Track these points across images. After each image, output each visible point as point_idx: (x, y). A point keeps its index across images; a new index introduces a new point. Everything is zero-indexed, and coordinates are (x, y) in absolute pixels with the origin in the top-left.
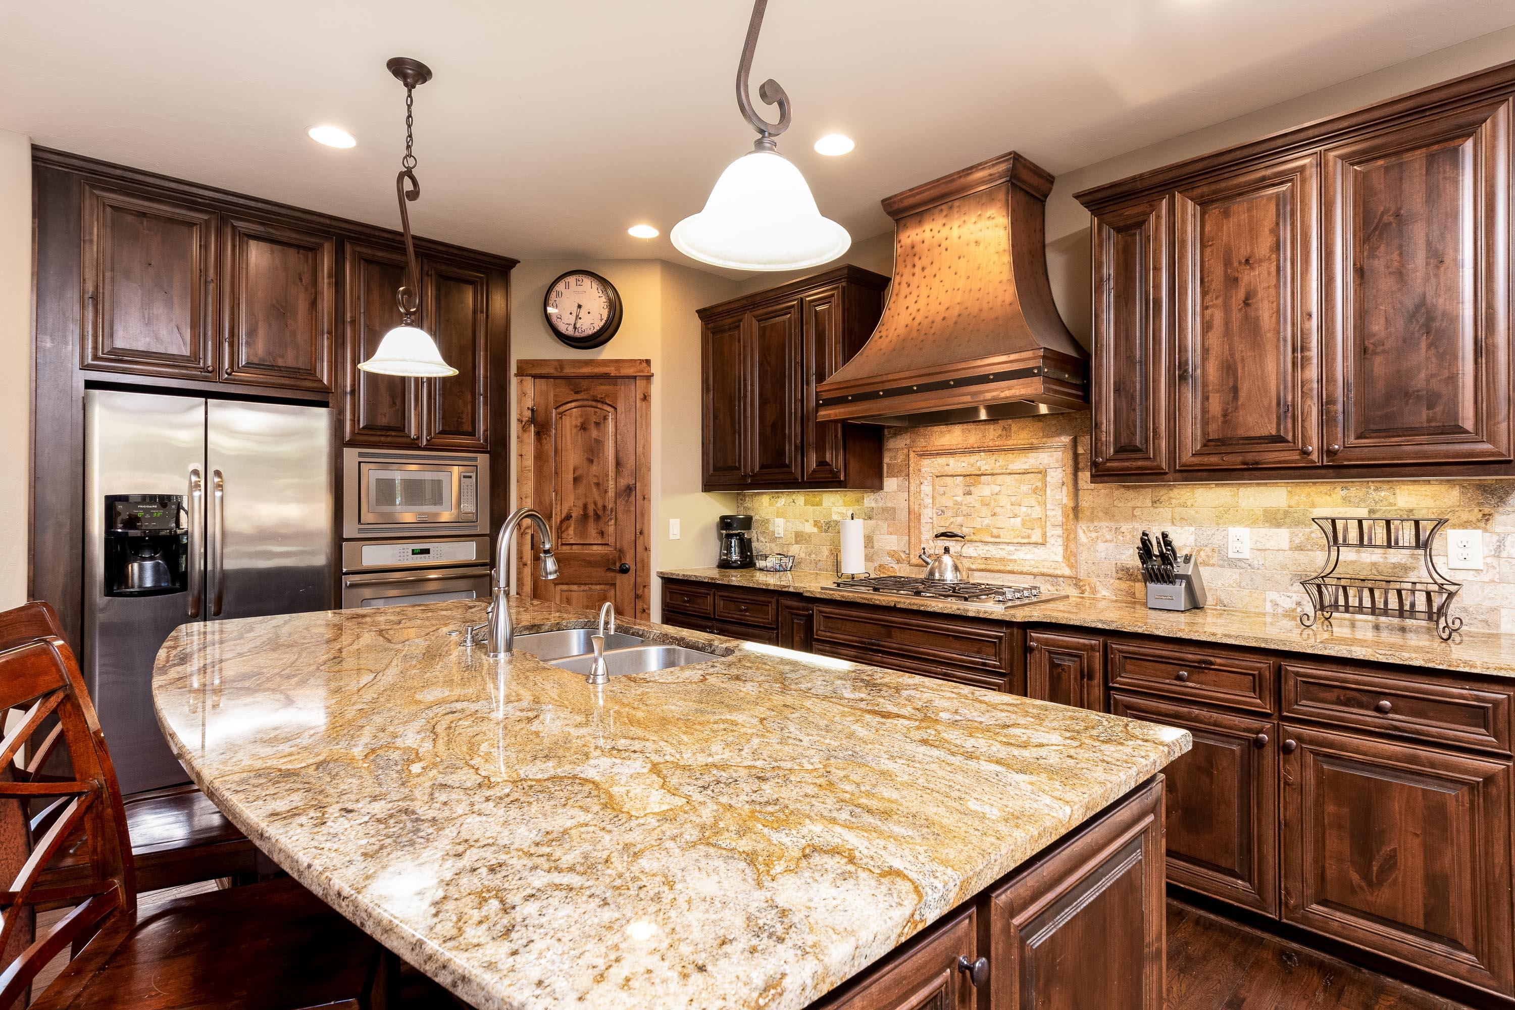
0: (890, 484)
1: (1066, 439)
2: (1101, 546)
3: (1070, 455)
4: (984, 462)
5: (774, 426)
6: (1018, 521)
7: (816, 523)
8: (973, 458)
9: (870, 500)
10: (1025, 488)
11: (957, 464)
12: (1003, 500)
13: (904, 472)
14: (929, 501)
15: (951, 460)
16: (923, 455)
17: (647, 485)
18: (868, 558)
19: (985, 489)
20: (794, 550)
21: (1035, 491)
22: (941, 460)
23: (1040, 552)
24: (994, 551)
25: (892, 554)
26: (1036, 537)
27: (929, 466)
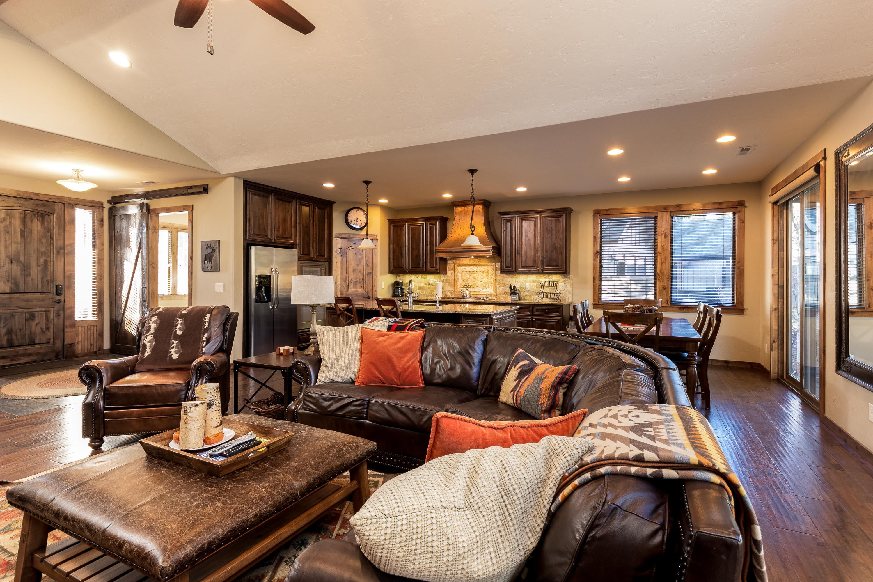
0: (449, 273)
1: (494, 264)
2: (501, 288)
3: (495, 267)
4: (474, 268)
5: (416, 256)
6: (482, 282)
7: (425, 284)
8: (472, 267)
9: (442, 277)
10: (484, 274)
11: (467, 268)
12: (479, 277)
13: (454, 270)
14: (460, 277)
15: (466, 267)
16: (458, 266)
17: (376, 272)
18: (443, 293)
19: (474, 275)
20: (418, 291)
21: (487, 275)
22: (463, 267)
23: (488, 290)
24: (477, 290)
25: (449, 292)
26: (487, 286)
27: (460, 269)
